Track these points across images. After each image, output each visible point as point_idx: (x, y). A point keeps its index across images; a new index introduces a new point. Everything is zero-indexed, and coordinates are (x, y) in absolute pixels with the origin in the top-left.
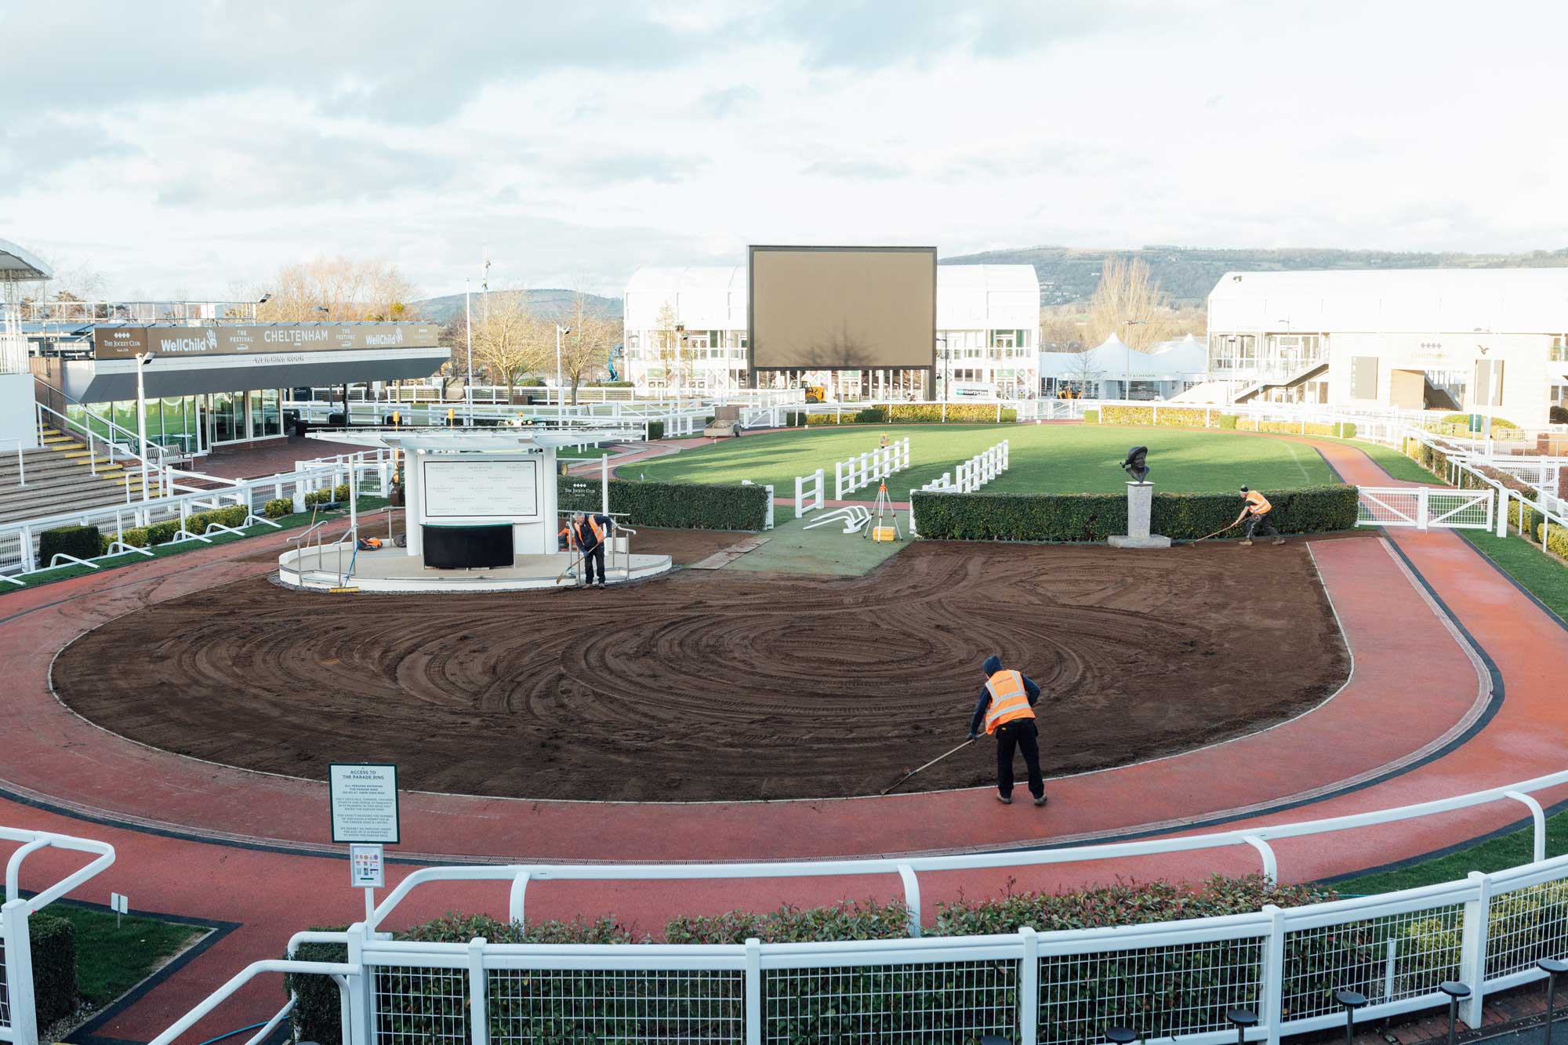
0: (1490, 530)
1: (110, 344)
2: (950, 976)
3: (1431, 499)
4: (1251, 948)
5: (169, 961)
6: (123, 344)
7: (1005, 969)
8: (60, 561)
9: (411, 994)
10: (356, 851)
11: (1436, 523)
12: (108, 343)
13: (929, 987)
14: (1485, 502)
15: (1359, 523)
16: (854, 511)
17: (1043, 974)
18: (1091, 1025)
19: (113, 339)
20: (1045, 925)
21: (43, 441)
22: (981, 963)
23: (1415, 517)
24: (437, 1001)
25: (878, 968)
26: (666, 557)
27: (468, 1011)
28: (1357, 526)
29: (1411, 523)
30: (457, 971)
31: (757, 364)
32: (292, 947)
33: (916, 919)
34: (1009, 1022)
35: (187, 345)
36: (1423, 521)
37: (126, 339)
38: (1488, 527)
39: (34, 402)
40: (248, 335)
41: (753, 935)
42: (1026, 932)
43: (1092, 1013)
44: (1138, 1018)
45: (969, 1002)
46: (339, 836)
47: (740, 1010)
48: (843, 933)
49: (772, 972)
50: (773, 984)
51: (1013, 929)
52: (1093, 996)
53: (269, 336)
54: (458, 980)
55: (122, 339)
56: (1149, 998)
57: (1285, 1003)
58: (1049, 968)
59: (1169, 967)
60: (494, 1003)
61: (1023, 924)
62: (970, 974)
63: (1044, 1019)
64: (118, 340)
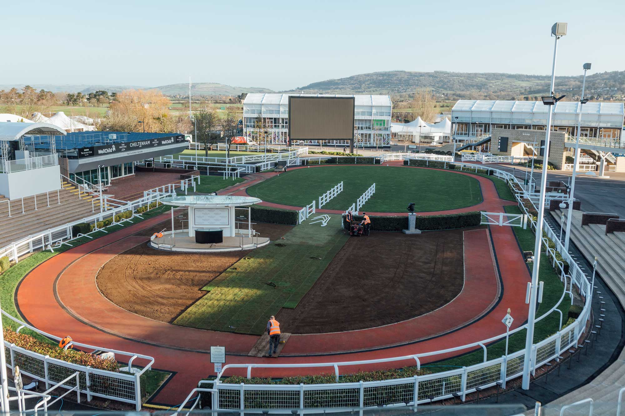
0: (521, 227)
1: (83, 153)
2: (344, 392)
3: (504, 217)
4: (412, 385)
5: (163, 382)
6: (87, 153)
7: (356, 390)
8: (80, 235)
9: (227, 395)
10: (215, 365)
11: (506, 224)
12: (82, 153)
13: (340, 394)
14: (520, 218)
15: (481, 223)
16: (324, 217)
17: (365, 391)
18: (375, 402)
19: (84, 151)
20: (365, 380)
21: (63, 186)
22: (351, 389)
23: (498, 222)
24: (233, 397)
25: (329, 390)
26: (268, 239)
27: (240, 399)
28: (481, 224)
29: (497, 224)
30: (238, 390)
31: (291, 138)
32: (199, 384)
33: (338, 378)
34: (357, 401)
35: (106, 151)
36: (501, 223)
37: (88, 151)
38: (521, 226)
39: (60, 174)
40: (125, 145)
41: (302, 382)
42: (361, 382)
43: (375, 399)
44: (386, 401)
45: (349, 397)
46: (212, 361)
47: (299, 399)
48: (322, 382)
49: (306, 391)
50: (306, 393)
51: (358, 381)
52: (376, 396)
53: (131, 145)
54: (238, 393)
55: (87, 151)
56: (388, 396)
57: (419, 397)
58: (366, 390)
59: (393, 389)
60: (246, 397)
61: (361, 380)
62: (349, 391)
63: (365, 401)
64: (86, 151)
